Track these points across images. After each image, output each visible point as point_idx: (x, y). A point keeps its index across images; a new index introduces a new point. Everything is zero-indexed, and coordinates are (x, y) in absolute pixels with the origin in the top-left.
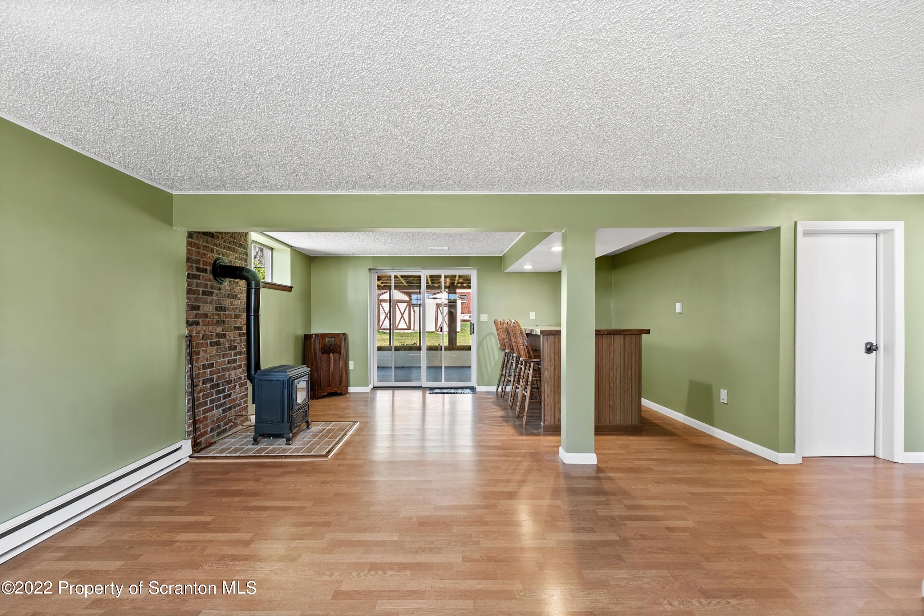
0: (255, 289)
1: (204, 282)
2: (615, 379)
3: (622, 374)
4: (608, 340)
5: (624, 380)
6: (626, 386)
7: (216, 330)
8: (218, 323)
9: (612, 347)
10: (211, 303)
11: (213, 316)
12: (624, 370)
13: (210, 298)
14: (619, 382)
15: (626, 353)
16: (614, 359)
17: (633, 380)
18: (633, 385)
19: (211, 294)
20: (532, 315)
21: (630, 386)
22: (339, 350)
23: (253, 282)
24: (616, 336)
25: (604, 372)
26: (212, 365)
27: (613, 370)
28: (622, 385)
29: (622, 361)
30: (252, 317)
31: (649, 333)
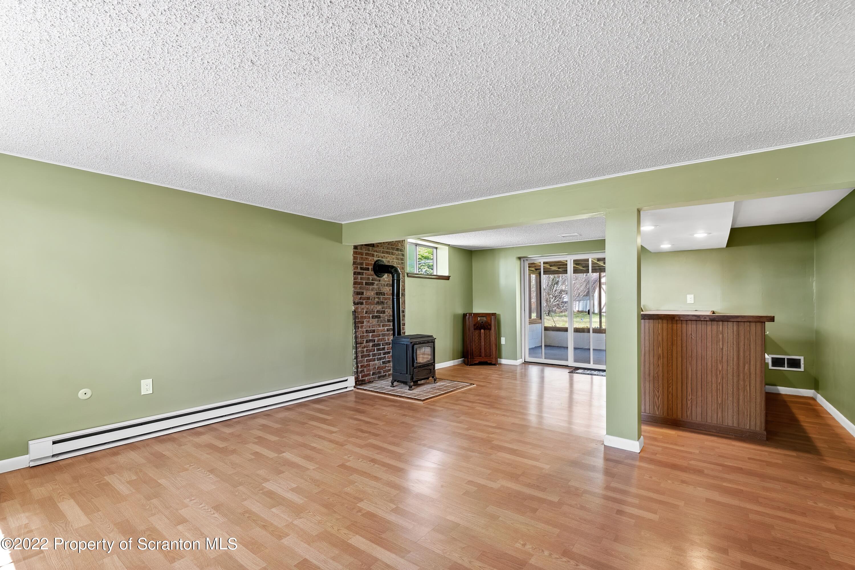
0: (397, 280)
1: (367, 277)
2: (724, 372)
3: (735, 368)
4: (715, 327)
5: (739, 376)
6: (741, 383)
7: (376, 308)
8: (378, 303)
9: (721, 336)
10: (372, 290)
11: (375, 298)
12: (738, 364)
13: (371, 287)
14: (730, 377)
15: (742, 344)
16: (724, 350)
17: (753, 376)
18: (753, 382)
19: (372, 284)
20: (690, 299)
21: (747, 383)
22: (489, 327)
23: (395, 275)
24: (726, 323)
25: (709, 364)
26: (374, 331)
27: (721, 362)
28: (735, 381)
29: (735, 354)
30: (395, 299)
31: (774, 321)
